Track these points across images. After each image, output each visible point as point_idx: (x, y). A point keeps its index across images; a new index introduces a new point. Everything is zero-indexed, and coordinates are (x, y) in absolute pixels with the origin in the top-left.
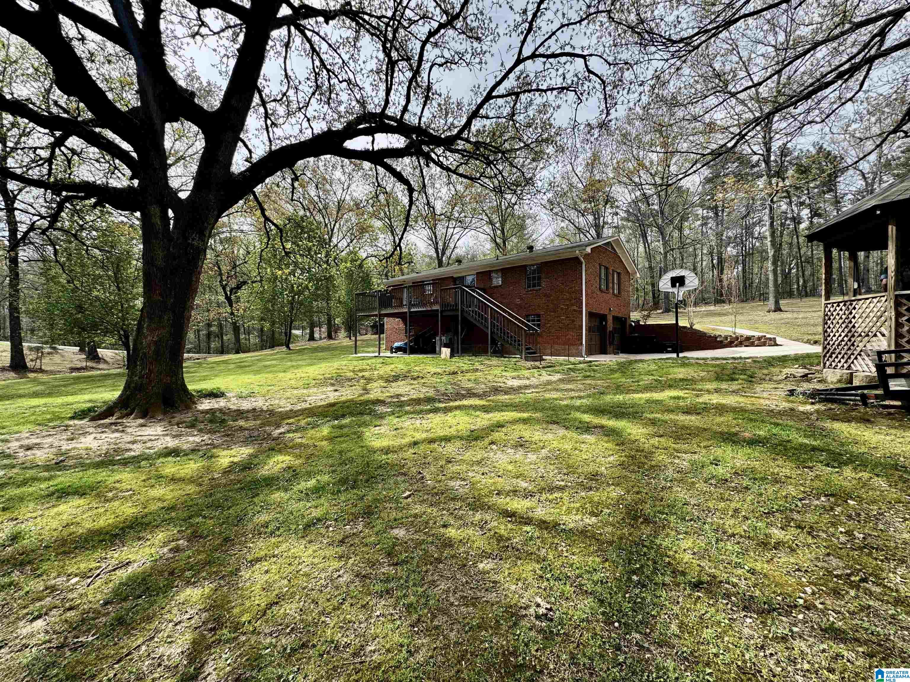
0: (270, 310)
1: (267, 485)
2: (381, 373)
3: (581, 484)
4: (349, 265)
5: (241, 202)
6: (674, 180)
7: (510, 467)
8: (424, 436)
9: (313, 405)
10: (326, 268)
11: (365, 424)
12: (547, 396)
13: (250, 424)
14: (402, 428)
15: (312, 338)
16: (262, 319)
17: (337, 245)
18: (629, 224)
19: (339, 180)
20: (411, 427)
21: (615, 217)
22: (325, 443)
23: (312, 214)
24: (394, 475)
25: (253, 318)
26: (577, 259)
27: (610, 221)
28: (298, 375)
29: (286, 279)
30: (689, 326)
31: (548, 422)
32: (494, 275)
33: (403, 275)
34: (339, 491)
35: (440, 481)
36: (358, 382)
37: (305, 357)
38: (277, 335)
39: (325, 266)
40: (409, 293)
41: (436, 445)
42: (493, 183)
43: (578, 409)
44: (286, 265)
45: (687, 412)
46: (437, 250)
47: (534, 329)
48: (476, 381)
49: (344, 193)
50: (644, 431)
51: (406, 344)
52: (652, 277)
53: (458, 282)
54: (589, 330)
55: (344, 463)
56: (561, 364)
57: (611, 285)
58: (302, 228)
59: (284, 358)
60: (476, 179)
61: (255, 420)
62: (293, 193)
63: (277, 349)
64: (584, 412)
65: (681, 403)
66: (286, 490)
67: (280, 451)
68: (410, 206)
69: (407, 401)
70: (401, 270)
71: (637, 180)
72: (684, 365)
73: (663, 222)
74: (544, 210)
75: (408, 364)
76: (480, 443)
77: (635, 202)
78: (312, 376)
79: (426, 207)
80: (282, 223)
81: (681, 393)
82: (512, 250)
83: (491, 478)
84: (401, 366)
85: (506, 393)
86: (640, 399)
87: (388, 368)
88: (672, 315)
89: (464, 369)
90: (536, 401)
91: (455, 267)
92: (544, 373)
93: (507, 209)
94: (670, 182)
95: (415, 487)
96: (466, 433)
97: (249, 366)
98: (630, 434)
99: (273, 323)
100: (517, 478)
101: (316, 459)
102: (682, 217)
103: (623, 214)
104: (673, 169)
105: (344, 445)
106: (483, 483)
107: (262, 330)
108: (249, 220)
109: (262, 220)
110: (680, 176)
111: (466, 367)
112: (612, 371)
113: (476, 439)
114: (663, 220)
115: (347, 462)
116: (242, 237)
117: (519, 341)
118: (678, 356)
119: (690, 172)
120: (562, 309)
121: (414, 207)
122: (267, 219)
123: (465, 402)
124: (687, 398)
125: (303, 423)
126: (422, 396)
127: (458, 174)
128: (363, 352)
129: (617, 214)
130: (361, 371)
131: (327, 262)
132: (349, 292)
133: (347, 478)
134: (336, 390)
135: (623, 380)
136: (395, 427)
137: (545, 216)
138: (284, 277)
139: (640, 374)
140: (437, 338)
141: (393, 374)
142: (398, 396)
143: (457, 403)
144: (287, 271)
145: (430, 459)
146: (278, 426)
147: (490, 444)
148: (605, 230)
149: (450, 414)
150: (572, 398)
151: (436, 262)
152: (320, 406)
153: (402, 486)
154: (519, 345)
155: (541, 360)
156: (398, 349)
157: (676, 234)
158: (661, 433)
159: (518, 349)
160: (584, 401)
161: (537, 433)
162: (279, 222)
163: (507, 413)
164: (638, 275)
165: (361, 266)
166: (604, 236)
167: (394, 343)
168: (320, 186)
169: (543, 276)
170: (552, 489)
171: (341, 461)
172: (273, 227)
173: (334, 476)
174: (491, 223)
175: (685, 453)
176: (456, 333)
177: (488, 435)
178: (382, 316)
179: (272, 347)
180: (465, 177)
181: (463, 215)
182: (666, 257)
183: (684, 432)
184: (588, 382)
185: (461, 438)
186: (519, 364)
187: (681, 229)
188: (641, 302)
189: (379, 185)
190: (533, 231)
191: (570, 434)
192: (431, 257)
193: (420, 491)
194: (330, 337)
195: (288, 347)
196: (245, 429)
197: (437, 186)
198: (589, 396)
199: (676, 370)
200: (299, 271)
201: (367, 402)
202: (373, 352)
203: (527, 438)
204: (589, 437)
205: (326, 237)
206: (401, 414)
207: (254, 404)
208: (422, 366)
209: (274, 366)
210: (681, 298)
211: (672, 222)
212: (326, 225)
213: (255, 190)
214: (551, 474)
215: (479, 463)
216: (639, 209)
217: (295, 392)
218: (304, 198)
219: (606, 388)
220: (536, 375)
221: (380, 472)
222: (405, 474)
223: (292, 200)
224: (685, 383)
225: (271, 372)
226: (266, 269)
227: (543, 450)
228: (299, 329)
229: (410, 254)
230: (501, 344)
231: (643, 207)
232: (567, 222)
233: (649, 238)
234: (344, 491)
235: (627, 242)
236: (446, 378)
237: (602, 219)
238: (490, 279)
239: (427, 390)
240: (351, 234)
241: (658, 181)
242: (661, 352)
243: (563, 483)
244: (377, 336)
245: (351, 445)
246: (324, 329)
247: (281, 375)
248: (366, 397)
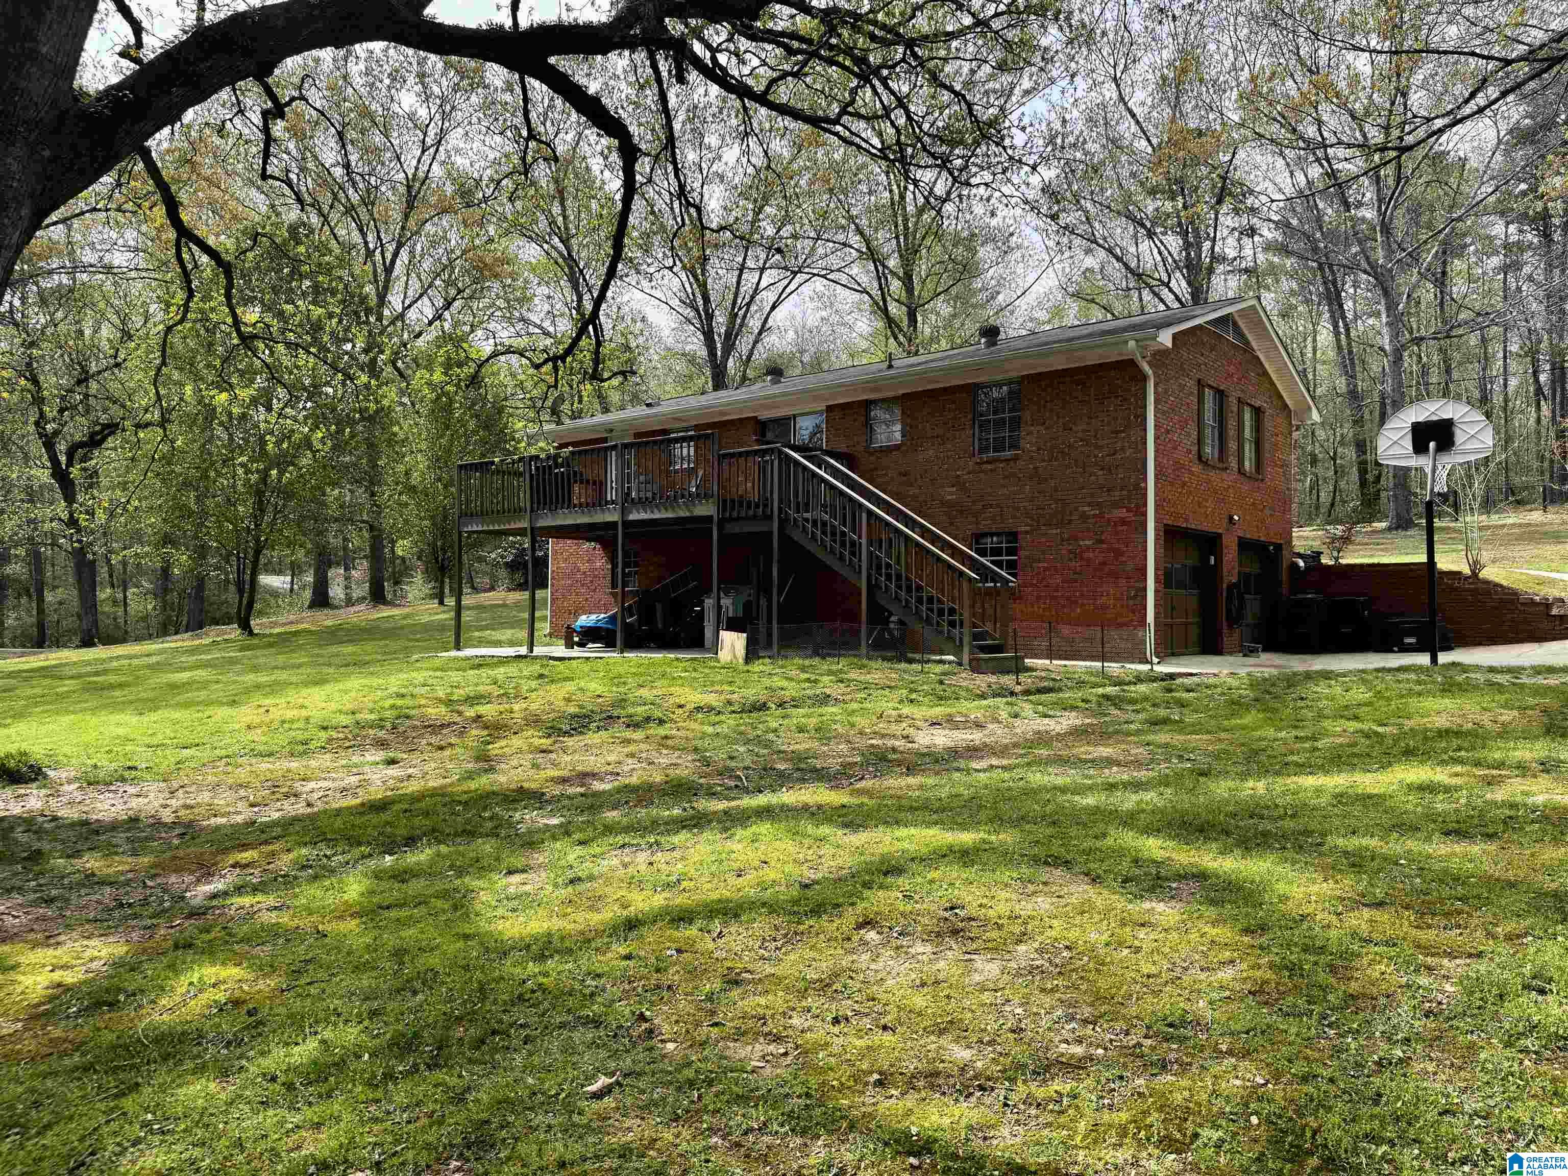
0: (191, 513)
1: (165, 1058)
2: (533, 707)
3: (1135, 1052)
4: (438, 376)
5: (107, 179)
6: (1421, 133)
7: (919, 1001)
8: (659, 900)
9: (319, 806)
10: (367, 386)
11: (480, 867)
12: (1037, 778)
13: (120, 865)
14: (591, 878)
15: (321, 600)
16: (167, 540)
17: (401, 316)
18: (1289, 262)
19: (412, 116)
20: (621, 872)
21: (1246, 241)
22: (351, 925)
23: (326, 219)
24: (562, 1026)
25: (137, 537)
26: (1129, 368)
27: (1231, 253)
28: (275, 714)
29: (243, 417)
30: (1467, 571)
31: (1036, 861)
32: (877, 413)
33: (606, 410)
34: (389, 1076)
35: (703, 1044)
36: (462, 734)
37: (300, 658)
38: (211, 589)
39: (364, 378)
40: (624, 465)
41: (692, 931)
42: (880, 134)
43: (1129, 820)
44: (242, 373)
45: (1457, 832)
46: (708, 335)
47: (995, 577)
48: (822, 733)
49: (426, 158)
50: (1327, 888)
51: (613, 619)
52: (1358, 422)
53: (769, 436)
54: (1166, 579)
55: (406, 988)
56: (1081, 684)
57: (1233, 445)
58: (296, 262)
59: (232, 661)
60: (827, 120)
61: (135, 854)
62: (266, 155)
63: (211, 635)
64: (1148, 831)
65: (1440, 805)
66: (224, 1074)
67: (210, 952)
68: (627, 201)
69: (609, 793)
70: (601, 397)
71: (1311, 131)
72: (1449, 688)
73: (1388, 258)
74: (1031, 217)
75: (617, 680)
76: (830, 925)
77: (1306, 196)
78: (317, 716)
79: (676, 205)
80: (230, 244)
81: (1441, 775)
82: (934, 339)
83: (860, 1033)
84: (595, 687)
85: (911, 770)
86: (1318, 791)
87: (557, 694)
88: (1417, 536)
89: (787, 695)
90: (1002, 795)
91: (763, 389)
92: (1027, 709)
93: (920, 211)
94: (1409, 140)
95: (627, 1063)
96: (785, 893)
97: (121, 686)
98: (1283, 899)
99: (202, 552)
100: (942, 1032)
101: (322, 974)
102: (1444, 243)
103: (1268, 233)
104: (1418, 100)
105: (409, 933)
106: (836, 1050)
107: (166, 572)
108: (130, 236)
109: (172, 234)
110: (1439, 123)
111: (791, 690)
112: (1236, 705)
113: (817, 911)
114: (1390, 252)
115: (417, 985)
116: (108, 286)
117: (952, 611)
118: (1434, 660)
119: (1467, 110)
120: (1084, 517)
121: (638, 204)
122: (184, 234)
123: (788, 797)
124: (1458, 788)
125: (284, 862)
126: (658, 778)
127: (772, 106)
128: (481, 643)
129: (1252, 232)
130: (472, 700)
131: (372, 369)
132: (438, 462)
133: (416, 1035)
134: (392, 762)
135: (1270, 732)
136: (570, 874)
137: (1036, 237)
138: (236, 411)
139: (1321, 716)
140: (709, 602)
141: (572, 710)
142: (584, 777)
143: (762, 800)
144: (245, 394)
145: (673, 975)
146: (207, 872)
147: (860, 926)
148: (1217, 281)
149: (740, 833)
150: (1111, 787)
151: (708, 372)
152: (339, 812)
153: (588, 1061)
154: (952, 624)
155: (1019, 669)
156: (590, 635)
157: (1428, 293)
158: (1379, 893)
159: (950, 638)
160: (1150, 796)
161: (1003, 895)
162: (224, 243)
163: (913, 831)
164: (1315, 416)
165: (475, 380)
166: (1213, 296)
167: (577, 616)
168: (351, 134)
169: (1027, 416)
170: (1047, 1069)
171: (398, 984)
172: (205, 259)
173: (376, 1027)
174: (872, 255)
175: (1451, 956)
176: (764, 588)
177: (852, 898)
178: (538, 535)
179: (197, 624)
180: (796, 115)
181: (786, 231)
182: (1398, 359)
183: (1446, 892)
184: (1162, 737)
185: (771, 908)
186: (953, 680)
187: (1441, 280)
188: (1325, 497)
189: (532, 136)
190: (1001, 282)
191: (1100, 897)
192: (691, 359)
193: (639, 1074)
194: (377, 596)
195: (245, 626)
196: (102, 883)
197: (712, 140)
198: (1164, 781)
199: (1430, 703)
200: (281, 392)
201: (485, 799)
202: (512, 643)
203: (972, 911)
204: (1160, 907)
205: (369, 289)
206: (590, 833)
207: (134, 803)
208: (661, 687)
209: (204, 685)
210: (1441, 487)
211: (1414, 255)
212: (370, 254)
213: (151, 143)
214: (1045, 1023)
215: (824, 986)
216: (1319, 219)
217: (264, 766)
218: (303, 169)
219: (1217, 757)
220: (1003, 715)
221: (520, 1015)
222: (596, 1022)
223: (264, 176)
224: (1455, 743)
225: (187, 705)
226: (182, 385)
227: (1022, 948)
228: (279, 573)
229: (628, 348)
230: (901, 622)
231: (1329, 211)
232: (1102, 254)
233: (1348, 305)
234: (406, 1074)
235: (1283, 316)
236: (729, 722)
237: (1207, 245)
238: (868, 426)
239: (674, 758)
240: (448, 283)
241: (1375, 136)
242: (1385, 647)
243: (1078, 1050)
244: (523, 596)
245: (431, 932)
246: (361, 572)
247: (223, 712)
248: (483, 782)
